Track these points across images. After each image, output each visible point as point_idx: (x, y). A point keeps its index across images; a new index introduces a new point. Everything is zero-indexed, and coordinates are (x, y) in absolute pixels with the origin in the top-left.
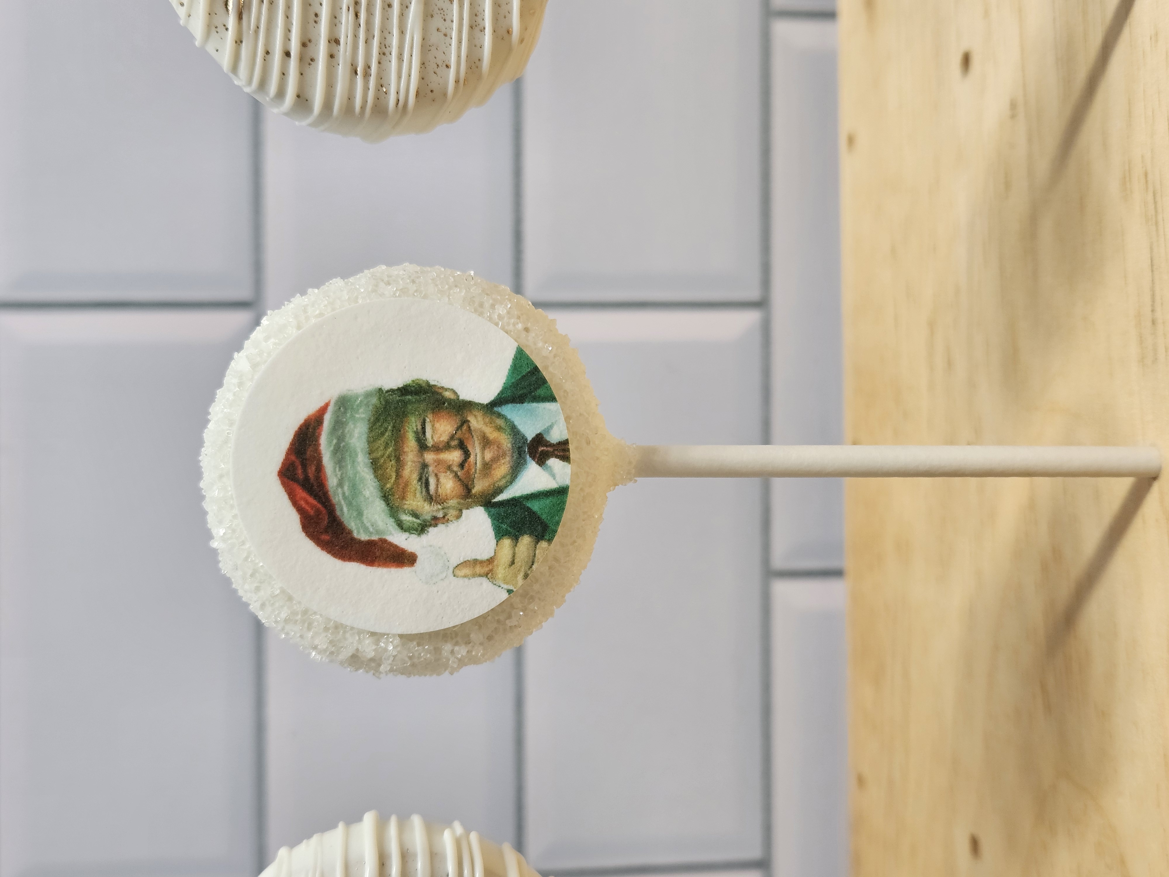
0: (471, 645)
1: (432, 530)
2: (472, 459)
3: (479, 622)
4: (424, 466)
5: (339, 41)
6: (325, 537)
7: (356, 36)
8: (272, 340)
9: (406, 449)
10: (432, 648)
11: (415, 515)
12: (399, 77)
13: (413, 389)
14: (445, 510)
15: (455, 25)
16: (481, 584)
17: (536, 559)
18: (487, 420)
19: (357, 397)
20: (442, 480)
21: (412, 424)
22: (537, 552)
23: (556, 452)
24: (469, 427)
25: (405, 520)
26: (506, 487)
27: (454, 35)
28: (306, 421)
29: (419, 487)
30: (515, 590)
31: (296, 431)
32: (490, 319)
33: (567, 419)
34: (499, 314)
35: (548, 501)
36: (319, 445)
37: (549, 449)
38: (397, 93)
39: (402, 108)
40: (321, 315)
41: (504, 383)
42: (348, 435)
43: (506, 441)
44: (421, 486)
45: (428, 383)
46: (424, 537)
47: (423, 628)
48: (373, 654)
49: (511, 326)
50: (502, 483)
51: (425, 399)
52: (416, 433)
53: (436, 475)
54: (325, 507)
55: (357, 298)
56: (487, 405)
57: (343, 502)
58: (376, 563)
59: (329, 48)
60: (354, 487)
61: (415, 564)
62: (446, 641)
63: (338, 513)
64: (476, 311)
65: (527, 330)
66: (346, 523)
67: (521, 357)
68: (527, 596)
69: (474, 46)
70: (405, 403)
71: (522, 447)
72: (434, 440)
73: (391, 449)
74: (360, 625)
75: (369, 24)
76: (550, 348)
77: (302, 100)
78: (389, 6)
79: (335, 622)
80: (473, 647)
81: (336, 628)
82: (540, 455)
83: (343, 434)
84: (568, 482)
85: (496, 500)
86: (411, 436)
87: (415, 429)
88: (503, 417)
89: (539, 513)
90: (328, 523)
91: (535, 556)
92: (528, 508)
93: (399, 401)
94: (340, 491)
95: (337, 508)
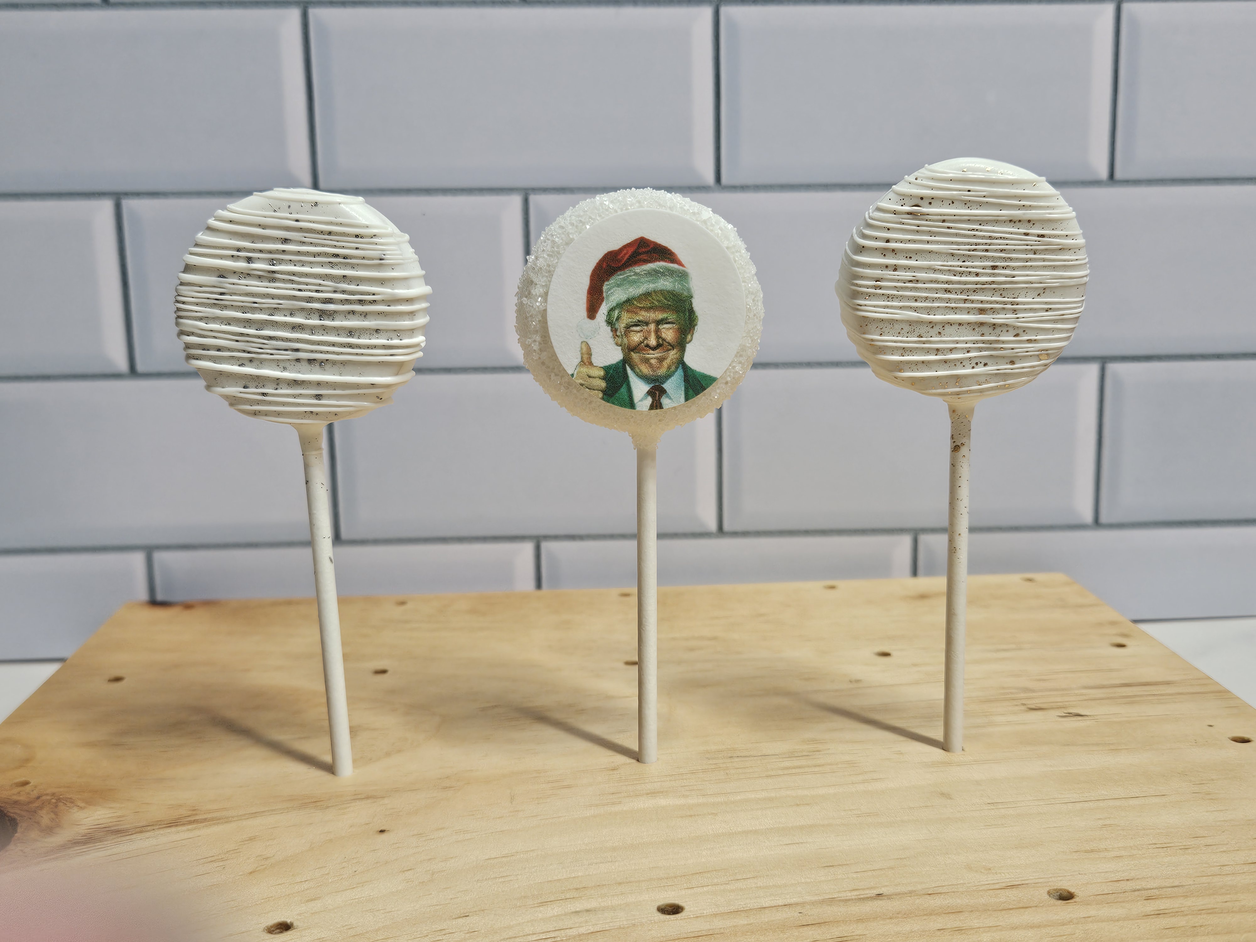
0: (539, 352)
1: (609, 328)
2: (651, 352)
3: (554, 357)
4: (647, 324)
5: (895, 271)
6: (604, 265)
7: (898, 281)
8: (720, 232)
9: (657, 313)
10: (537, 329)
11: (618, 318)
12: (874, 306)
13: (692, 316)
14: (621, 336)
15: (905, 339)
16: (577, 358)
17: (592, 390)
18: (674, 361)
19: (687, 283)
20: (639, 334)
21: (671, 316)
22: (596, 391)
23: (655, 402)
24: (670, 350)
25: (615, 313)
26: (634, 372)
27: (900, 338)
28: (674, 254)
29: (634, 321)
30: (573, 378)
31: (667, 247)
32: (732, 362)
33: (675, 408)
34: (736, 367)
35: (626, 397)
36: (659, 261)
37: (657, 397)
38: (865, 305)
39: (856, 308)
40: (735, 261)
41: (696, 371)
42: (665, 278)
43: (662, 371)
44: (636, 322)
45: (696, 325)
46: (605, 324)
47: (550, 323)
48: (534, 293)
49: (729, 374)
50: (637, 369)
51: (686, 323)
52: (666, 319)
53: (642, 331)
54: (622, 265)
55: (745, 282)
56: (683, 360)
57: (625, 275)
58: (589, 295)
59: (891, 265)
60: (634, 282)
61: (589, 319)
62: (542, 337)
63: (619, 273)
64: (738, 353)
65: (727, 383)
66: (613, 277)
67: (711, 380)
68: (569, 385)
69: (893, 350)
70: (684, 312)
71: (658, 381)
72: (662, 329)
73: (657, 304)
74: (552, 287)
75: (906, 289)
76: (716, 397)
77: (862, 249)
78: (916, 300)
79: (554, 271)
80: (538, 354)
81: (549, 271)
82: (654, 392)
83: (665, 275)
84: (638, 409)
85: (627, 366)
86: (665, 315)
87: (669, 318)
88: (676, 370)
89: (619, 392)
90: (614, 267)
91: (594, 390)
92: (622, 386)
93: (685, 308)
94: (632, 274)
95: (622, 272)
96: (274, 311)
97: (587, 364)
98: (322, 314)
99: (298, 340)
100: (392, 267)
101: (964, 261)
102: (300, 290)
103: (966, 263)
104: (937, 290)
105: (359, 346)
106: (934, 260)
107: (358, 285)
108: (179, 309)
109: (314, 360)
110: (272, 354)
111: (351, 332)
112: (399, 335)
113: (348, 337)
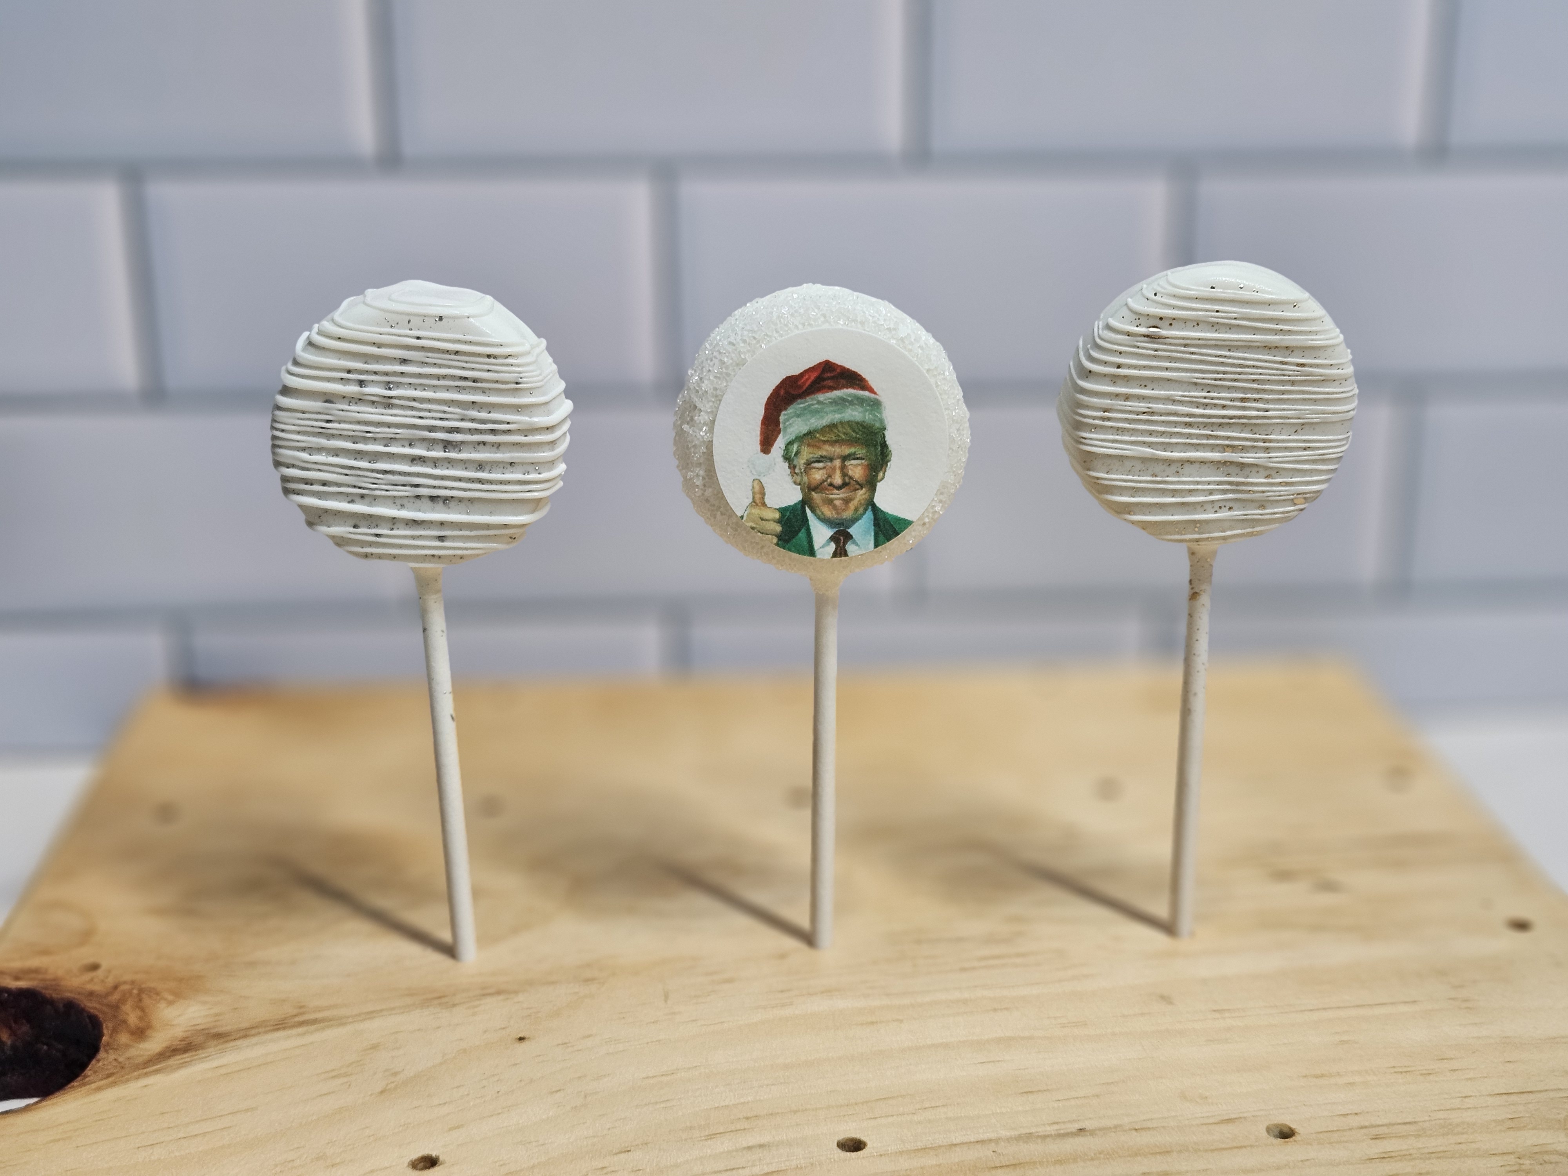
0: (703, 488)
1: (787, 464)
2: (836, 491)
3: (720, 495)
4: (831, 460)
5: (1127, 401)
6: (782, 392)
7: (1130, 412)
8: (920, 351)
9: (843, 447)
10: (701, 462)
12: (1101, 440)
13: (885, 451)
14: (800, 474)
15: (1136, 478)
16: (748, 498)
17: (764, 535)
18: (862, 502)
19: (880, 413)
20: (821, 471)
21: (860, 451)
22: (770, 536)
23: (839, 548)
24: (858, 489)
25: (793, 446)
26: (816, 515)
27: (1130, 477)
28: (864, 379)
29: (816, 456)
30: (743, 521)
31: (856, 372)
32: (932, 501)
33: (862, 556)
34: (936, 507)
35: (805, 544)
36: (847, 388)
37: (842, 544)
38: (1091, 439)
39: (1081, 441)
40: (937, 386)
41: (888, 513)
42: (853, 407)
43: (847, 514)
44: (817, 457)
45: (889, 461)
46: (782, 459)
47: (716, 457)
49: (927, 515)
50: (818, 511)
51: (878, 459)
52: (854, 454)
53: (824, 468)
54: (804, 392)
55: (949, 408)
56: (873, 501)
57: (807, 404)
58: (763, 427)
59: (1122, 394)
60: (817, 411)
61: (762, 453)
62: (706, 472)
63: (799, 401)
64: (938, 490)
65: (924, 525)
66: (792, 406)
67: (905, 523)
69: (1121, 490)
70: (875, 446)
71: (843, 525)
72: (849, 466)
73: (843, 437)
74: (720, 416)
75: (1139, 421)
76: (911, 542)
77: (1088, 374)
78: (1149, 435)
79: (722, 396)
81: (717, 396)
82: (837, 538)
83: (854, 405)
84: (818, 556)
85: (807, 508)
86: (852, 450)
87: (857, 453)
88: (864, 513)
89: (797, 537)
90: (793, 394)
91: (767, 534)
92: (801, 530)
93: (877, 441)
94: (815, 402)
95: (803, 400)
96: (389, 441)
97: (759, 504)
98: (447, 445)
99: (418, 475)
100: (530, 391)
101: (1209, 392)
102: (421, 418)
103: (1212, 394)
104: (1176, 424)
105: (490, 482)
106: (1173, 390)
107: (490, 412)
108: (274, 438)
109: (438, 497)
110: (387, 490)
111: (480, 466)
112: (537, 468)
113: (477, 470)
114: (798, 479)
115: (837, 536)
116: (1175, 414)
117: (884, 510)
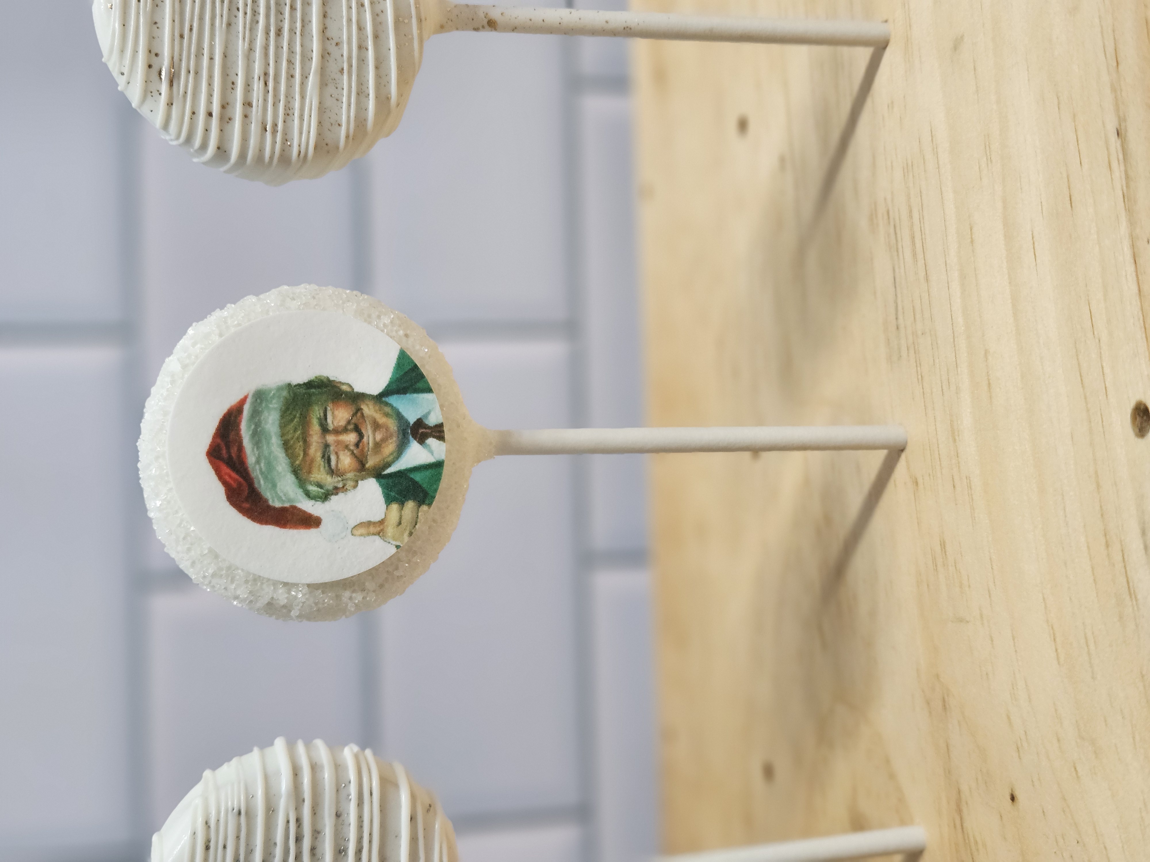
0: (365, 592)
1: (333, 498)
2: (365, 439)
3: (372, 573)
4: (327, 446)
5: (252, 104)
6: (246, 505)
7: (265, 100)
9: (311, 433)
10: (334, 595)
11: (320, 486)
12: (301, 133)
13: (316, 383)
14: (344, 482)
15: (345, 92)
16: (374, 541)
17: (419, 520)
18: (377, 408)
19: (270, 391)
20: (342, 457)
21: (316, 412)
22: (420, 514)
23: (433, 433)
24: (362, 414)
25: (312, 490)
26: (394, 462)
27: (345, 99)
28: (229, 410)
29: (322, 463)
30: (401, 545)
31: (220, 420)
32: (378, 327)
33: (442, 407)
34: (384, 323)
35: (428, 473)
36: (240, 430)
37: (428, 431)
38: (299, 146)
39: (303, 158)
40: (239, 325)
41: (391, 379)
42: (263, 422)
43: (392, 425)
44: (324, 462)
45: (328, 379)
46: (327, 503)
47: (327, 578)
48: (286, 601)
49: (394, 332)
50: (390, 459)
51: (326, 391)
52: (319, 419)
53: (336, 453)
54: (246, 480)
55: (268, 311)
56: (377, 396)
57: (260, 476)
58: (288, 526)
59: (244, 110)
60: (269, 464)
61: (320, 526)
62: (345, 589)
63: (256, 485)
64: (365, 320)
65: (406, 336)
66: (262, 493)
67: (403, 358)
68: (412, 551)
69: (361, 108)
70: (310, 395)
71: (406, 429)
72: (334, 425)
73: (299, 432)
74: (276, 576)
75: (276, 90)
76: (426, 350)
77: (222, 151)
78: (292, 76)
79: (254, 575)
80: (367, 593)
81: (255, 580)
82: (421, 436)
83: (260, 421)
84: (443, 457)
85: (385, 472)
86: (315, 422)
87: (319, 416)
88: (391, 406)
89: (420, 483)
90: (248, 493)
91: (417, 517)
92: (411, 478)
93: (305, 393)
94: (257, 467)
95: (256, 481)
97: (382, 527)
100: (250, 798)
101: (238, 9)
104: (278, 47)
105: (360, 840)
106: (237, 50)
112: (344, 786)
113: (346, 855)
114: (350, 483)
115: (419, 436)
116: (266, 48)
117: (388, 382)
